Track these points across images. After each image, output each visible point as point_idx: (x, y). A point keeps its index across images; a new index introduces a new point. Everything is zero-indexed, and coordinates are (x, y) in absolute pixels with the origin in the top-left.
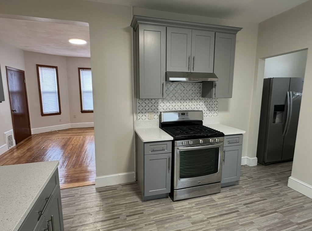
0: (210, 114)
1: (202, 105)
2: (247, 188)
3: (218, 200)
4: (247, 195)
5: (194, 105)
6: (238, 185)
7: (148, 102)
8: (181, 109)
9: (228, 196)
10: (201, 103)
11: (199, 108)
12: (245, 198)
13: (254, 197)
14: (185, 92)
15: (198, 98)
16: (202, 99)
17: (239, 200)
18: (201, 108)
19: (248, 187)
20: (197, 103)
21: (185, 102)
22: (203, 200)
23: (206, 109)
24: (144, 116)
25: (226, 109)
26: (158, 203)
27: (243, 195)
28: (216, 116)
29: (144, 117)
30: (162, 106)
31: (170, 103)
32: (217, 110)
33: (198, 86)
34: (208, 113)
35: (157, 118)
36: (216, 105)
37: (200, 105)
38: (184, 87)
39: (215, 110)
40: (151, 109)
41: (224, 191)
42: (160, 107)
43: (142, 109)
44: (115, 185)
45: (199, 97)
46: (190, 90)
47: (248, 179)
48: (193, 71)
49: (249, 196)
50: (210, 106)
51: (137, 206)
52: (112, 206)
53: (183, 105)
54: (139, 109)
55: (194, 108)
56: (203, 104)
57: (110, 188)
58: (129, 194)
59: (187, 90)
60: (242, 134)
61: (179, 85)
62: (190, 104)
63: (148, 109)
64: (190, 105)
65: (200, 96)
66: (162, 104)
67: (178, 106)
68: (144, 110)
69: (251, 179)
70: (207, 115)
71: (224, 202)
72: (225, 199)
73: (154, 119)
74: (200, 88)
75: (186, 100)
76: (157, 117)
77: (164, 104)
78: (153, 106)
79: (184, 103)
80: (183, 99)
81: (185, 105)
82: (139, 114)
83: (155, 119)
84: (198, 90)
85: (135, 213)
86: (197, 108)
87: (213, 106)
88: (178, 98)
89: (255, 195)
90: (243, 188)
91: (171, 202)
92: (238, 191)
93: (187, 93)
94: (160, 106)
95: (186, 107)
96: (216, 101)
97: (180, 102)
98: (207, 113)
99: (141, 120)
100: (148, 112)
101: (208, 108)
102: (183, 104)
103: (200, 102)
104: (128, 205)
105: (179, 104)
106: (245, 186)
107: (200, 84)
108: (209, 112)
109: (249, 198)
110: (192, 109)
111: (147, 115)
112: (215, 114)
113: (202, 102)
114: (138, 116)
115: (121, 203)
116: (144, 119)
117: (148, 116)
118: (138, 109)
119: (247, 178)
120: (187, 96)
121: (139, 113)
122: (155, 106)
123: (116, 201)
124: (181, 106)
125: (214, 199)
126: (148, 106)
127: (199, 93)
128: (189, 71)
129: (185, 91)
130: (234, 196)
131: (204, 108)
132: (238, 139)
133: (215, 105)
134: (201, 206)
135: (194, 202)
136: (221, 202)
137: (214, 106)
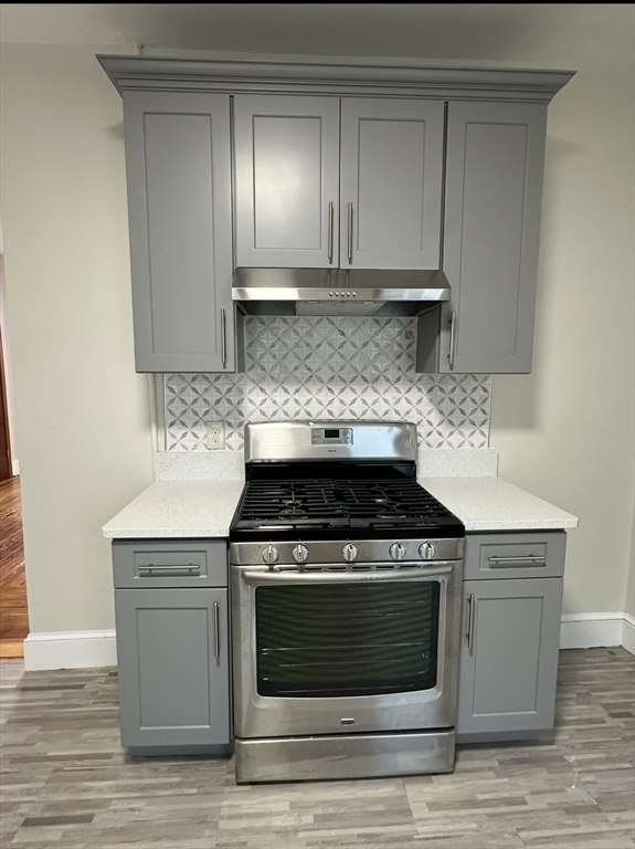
0: (456, 439)
1: (420, 401)
2: (586, 768)
3: (426, 813)
4: (573, 810)
5: (386, 401)
6: (552, 743)
7: (204, 387)
8: (331, 413)
9: (480, 797)
10: (415, 395)
11: (408, 412)
12: (560, 825)
13: (604, 828)
14: (348, 350)
15: (400, 374)
16: (419, 380)
17: (523, 835)
18: (414, 412)
19: (594, 761)
20: (398, 396)
21: (347, 389)
22: (361, 799)
23: (435, 417)
24: (189, 435)
25: (526, 419)
26: (177, 780)
27: (552, 807)
28: (482, 445)
29: (189, 440)
30: (258, 403)
31: (286, 391)
32: (484, 423)
33: (398, 330)
34: (446, 434)
35: (238, 445)
36: (479, 402)
37: (409, 402)
38: (343, 334)
39: (478, 423)
40: (217, 413)
41: (476, 764)
42: (249, 405)
43: (184, 412)
44: (90, 671)
45: (404, 369)
46: (365, 344)
47: (608, 719)
48: (350, 263)
49: (581, 818)
50: (452, 407)
51: (94, 779)
52: (14, 761)
53: (342, 401)
54: (171, 412)
55: (386, 413)
56: (425, 400)
57: (69, 680)
58: (107, 717)
59: (354, 345)
60: (561, 531)
61: (322, 325)
62: (370, 396)
63: (206, 413)
64: (370, 402)
65: (410, 367)
66: (257, 397)
67: (320, 402)
68: (191, 413)
69: (619, 722)
70: (441, 439)
71: (450, 827)
72: (462, 812)
73: (227, 449)
74: (407, 338)
75: (352, 381)
76: (236, 440)
77: (263, 397)
78: (224, 401)
79: (342, 391)
80: (340, 378)
81: (347, 401)
82: (172, 430)
83: (230, 447)
84: (400, 345)
85: (65, 814)
86: (397, 412)
87: (468, 406)
88: (318, 374)
89: (612, 817)
90: (570, 766)
91: (228, 783)
92: (540, 778)
93: (354, 356)
94: (251, 401)
95: (353, 407)
96: (480, 389)
97: (329, 389)
98: (440, 434)
99: (179, 448)
100: (205, 423)
101: (447, 413)
102: (341, 397)
103: (409, 391)
104: (67, 766)
105: (325, 396)
106: (580, 757)
107: (412, 321)
108: (452, 429)
109: (577, 831)
110: (375, 417)
111: (201, 432)
112: (478, 439)
113: (420, 390)
114: (168, 435)
115: (50, 754)
116: (190, 446)
117: (206, 436)
118: (166, 412)
119: (603, 714)
120: (356, 365)
121: (172, 424)
122: (229, 401)
123: (42, 740)
124: (331, 402)
125: (412, 806)
126: (206, 401)
127: (404, 356)
128: (331, 262)
129: (348, 345)
130: (510, 802)
131: (430, 412)
132: (539, 550)
133: (474, 401)
134: (333, 832)
135: (318, 804)
136: (433, 828)
137: (473, 406)
